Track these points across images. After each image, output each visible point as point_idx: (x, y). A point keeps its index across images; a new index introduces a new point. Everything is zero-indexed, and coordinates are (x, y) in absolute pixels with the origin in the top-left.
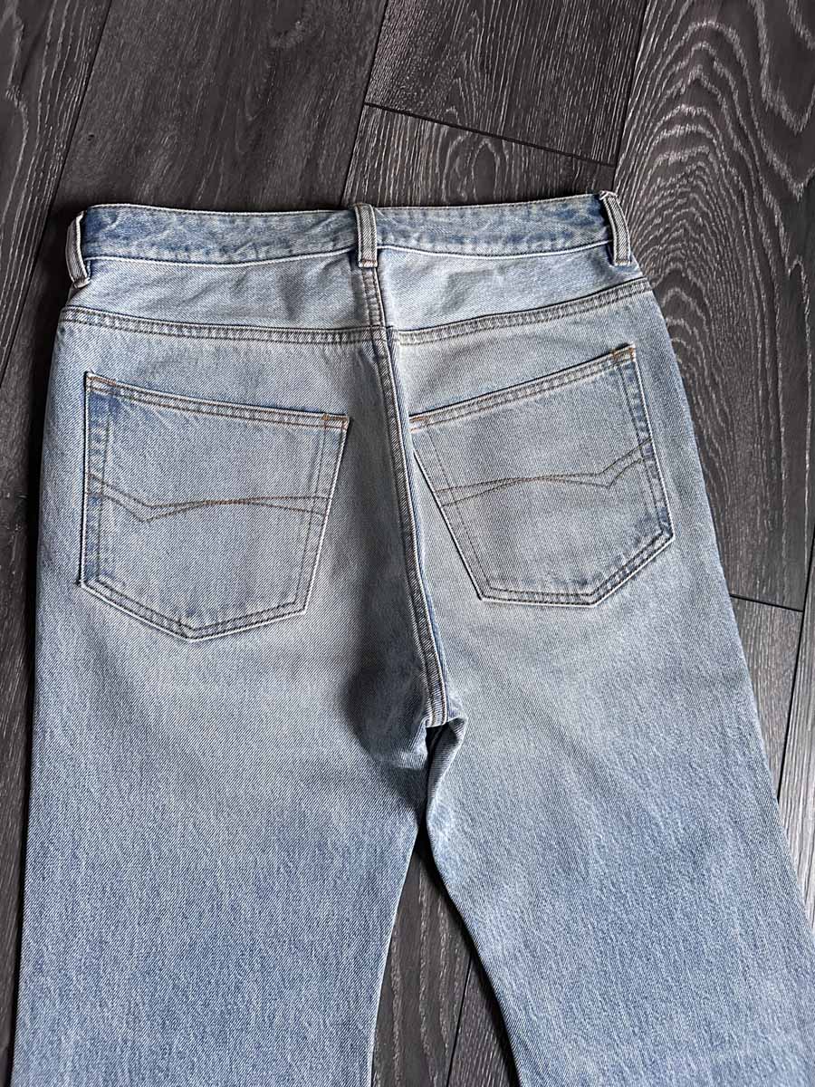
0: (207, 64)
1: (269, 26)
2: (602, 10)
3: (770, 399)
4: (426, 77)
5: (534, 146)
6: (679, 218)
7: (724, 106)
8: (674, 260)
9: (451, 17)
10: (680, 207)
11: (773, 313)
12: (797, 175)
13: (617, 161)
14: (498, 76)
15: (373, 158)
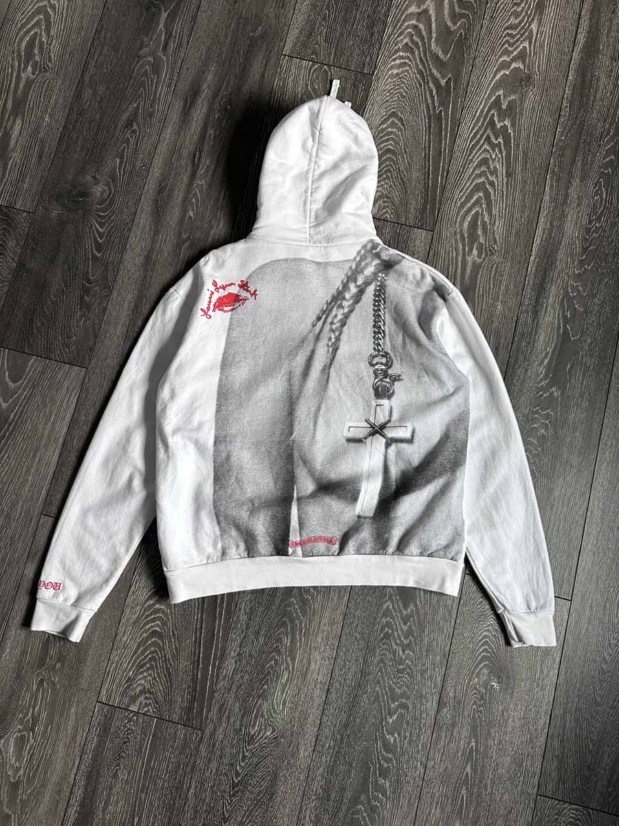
0: (227, 41)
1: (250, 28)
2: (372, 19)
3: (427, 158)
4: (304, 45)
5: (345, 69)
6: (396, 94)
7: (417, 53)
8: (393, 108)
9: (315, 24)
10: (397, 89)
11: (430, 127)
12: (443, 77)
13: (374, 72)
14: (331, 44)
15: (284, 74)
